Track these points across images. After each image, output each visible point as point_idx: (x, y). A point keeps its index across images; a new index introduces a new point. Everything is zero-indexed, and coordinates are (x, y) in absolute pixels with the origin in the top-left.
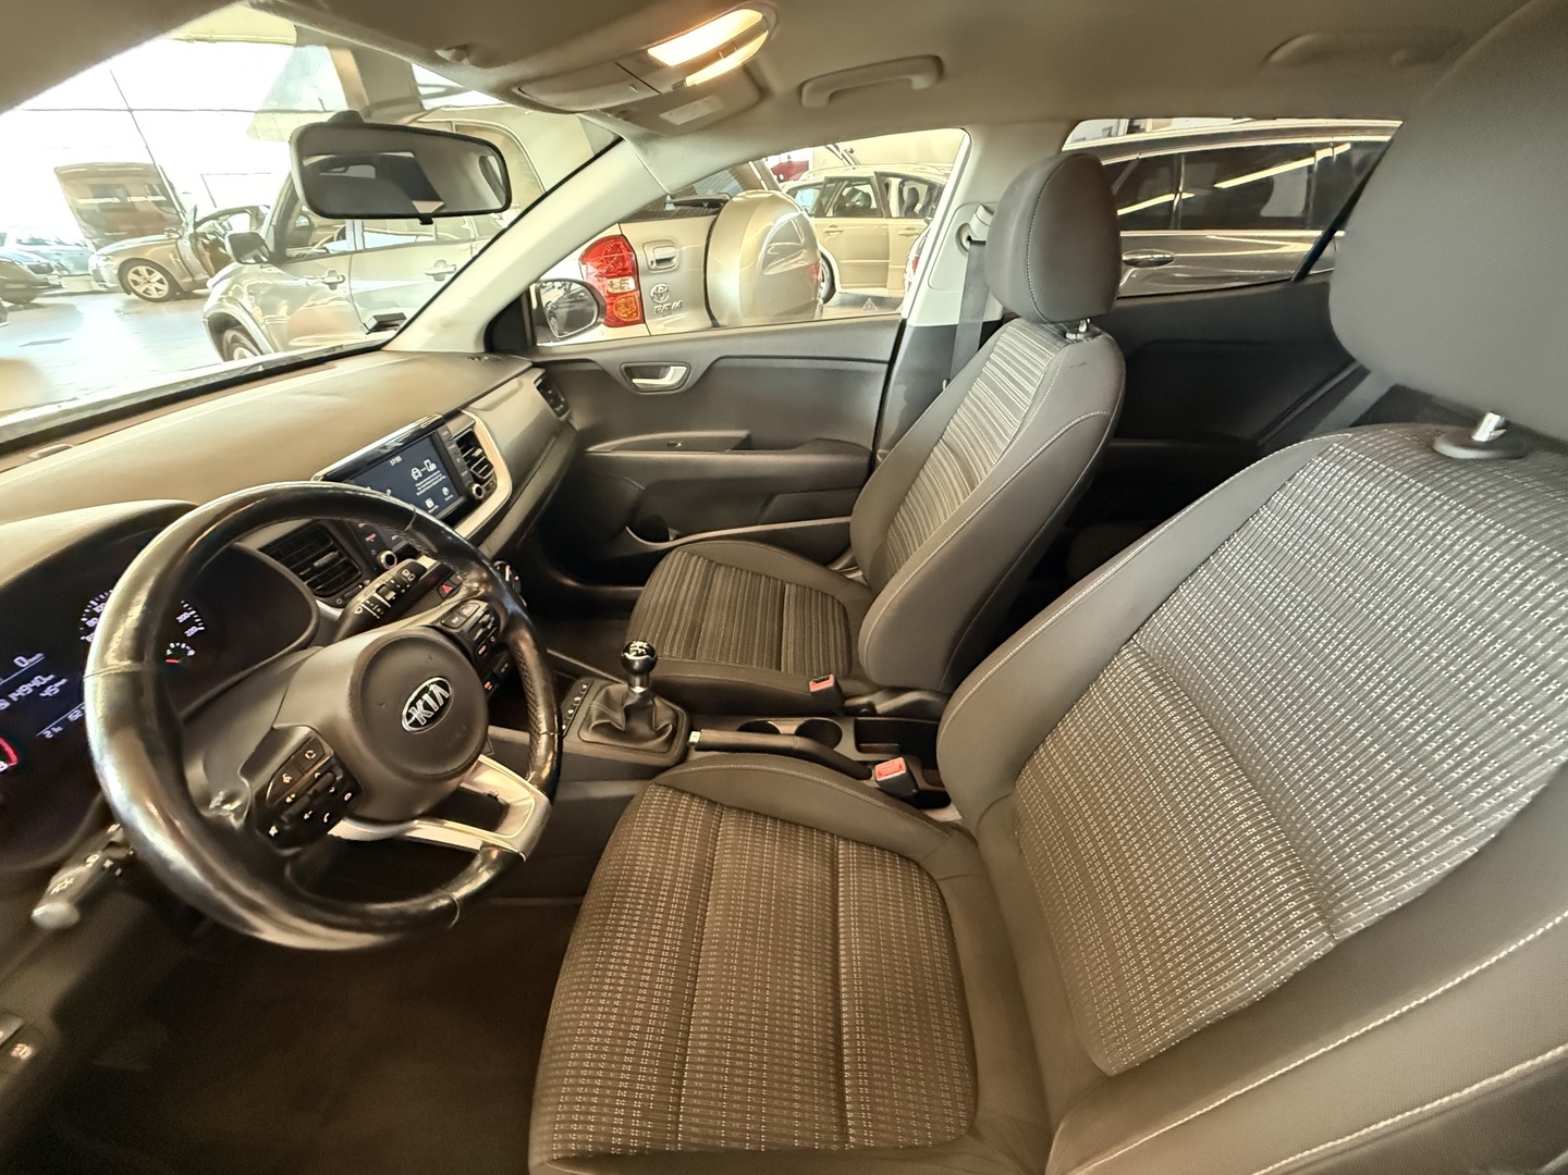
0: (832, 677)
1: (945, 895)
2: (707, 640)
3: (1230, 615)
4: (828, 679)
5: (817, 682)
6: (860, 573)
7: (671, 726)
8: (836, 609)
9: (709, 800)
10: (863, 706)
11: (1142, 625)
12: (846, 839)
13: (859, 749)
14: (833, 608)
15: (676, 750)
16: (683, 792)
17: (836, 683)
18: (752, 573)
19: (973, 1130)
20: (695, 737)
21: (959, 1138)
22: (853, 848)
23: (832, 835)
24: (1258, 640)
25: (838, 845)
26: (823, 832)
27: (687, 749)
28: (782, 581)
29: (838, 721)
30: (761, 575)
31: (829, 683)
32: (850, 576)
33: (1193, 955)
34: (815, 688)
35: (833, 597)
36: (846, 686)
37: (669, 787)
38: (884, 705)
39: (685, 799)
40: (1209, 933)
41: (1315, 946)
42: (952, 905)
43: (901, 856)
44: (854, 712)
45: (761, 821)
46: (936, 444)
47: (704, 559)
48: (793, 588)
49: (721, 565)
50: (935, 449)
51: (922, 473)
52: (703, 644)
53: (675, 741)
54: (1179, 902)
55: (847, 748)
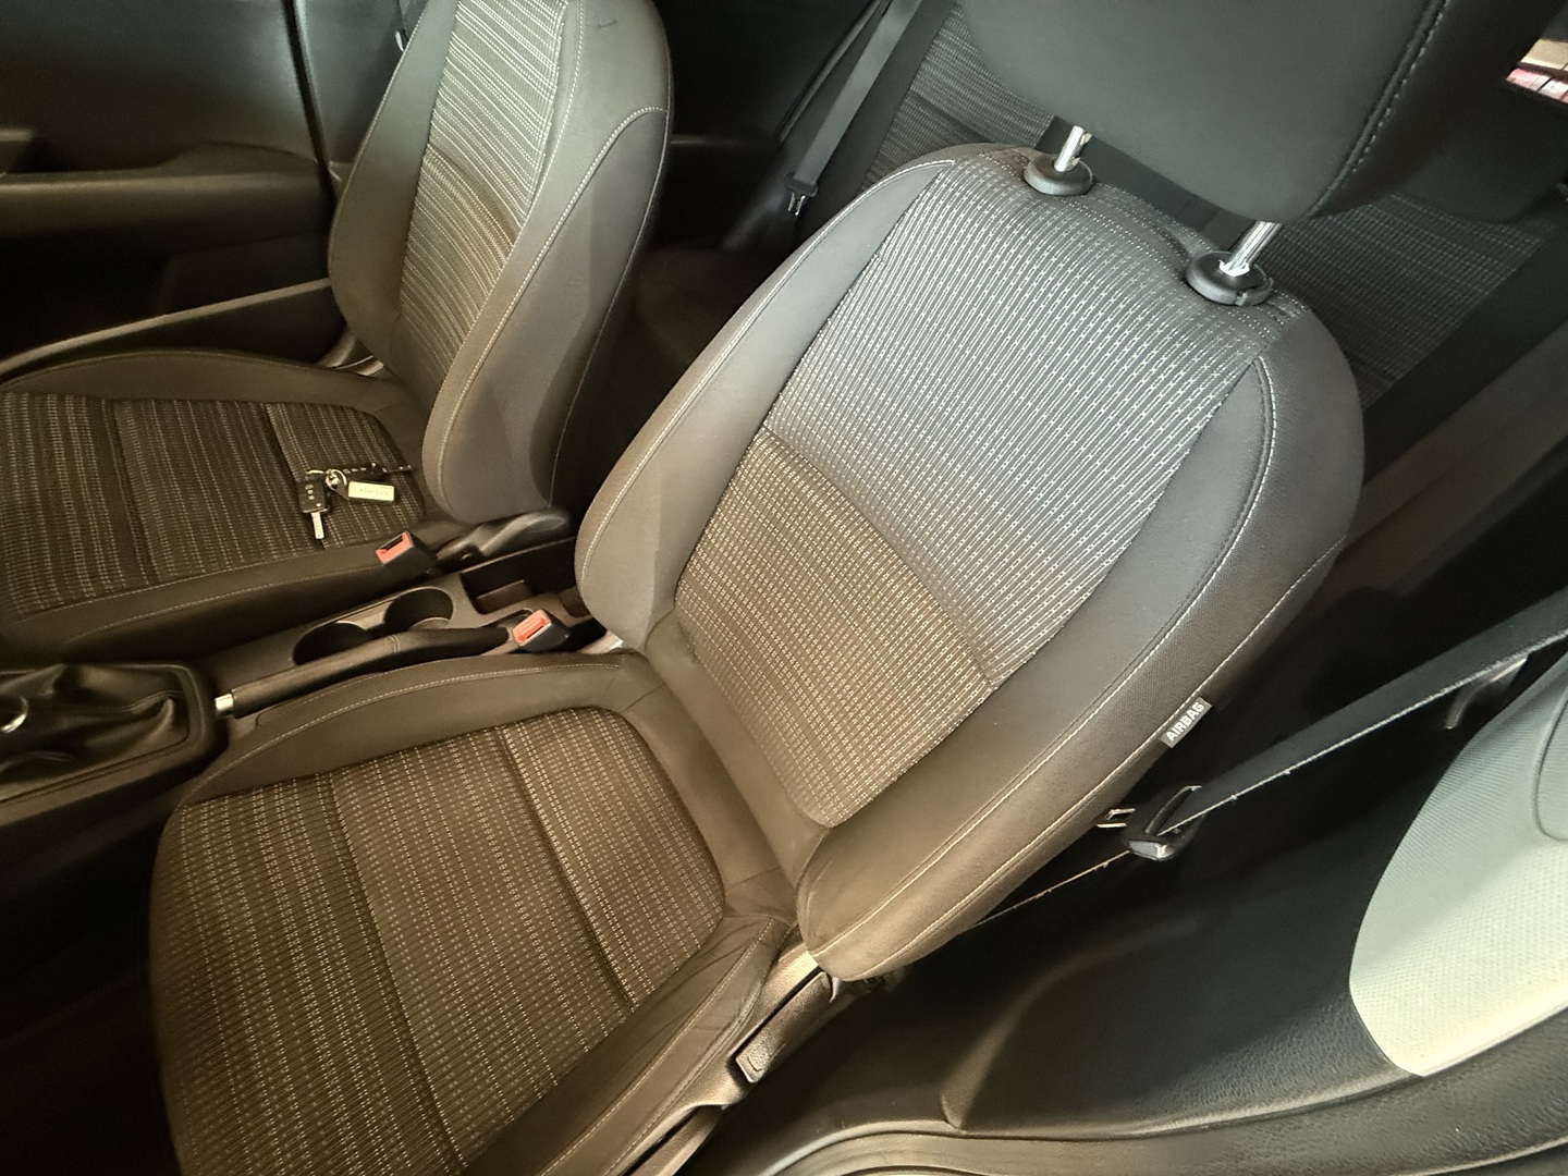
0: (405, 535)
1: (633, 723)
2: (164, 538)
3: (861, 391)
4: (400, 540)
5: (387, 548)
6: (379, 366)
7: (170, 704)
8: (366, 426)
9: (299, 779)
10: (462, 552)
11: (771, 408)
12: (509, 725)
13: (481, 609)
14: (362, 426)
15: (200, 730)
16: (247, 791)
17: (415, 540)
18: (194, 403)
19: (727, 910)
20: (224, 702)
21: (719, 924)
22: (522, 731)
23: (491, 729)
24: (892, 417)
25: (503, 735)
26: (480, 732)
27: (221, 724)
28: (257, 404)
29: (436, 585)
30: (213, 402)
31: (406, 545)
32: (367, 373)
33: (881, 721)
34: (386, 557)
35: (354, 411)
36: (429, 535)
37: (220, 797)
38: (487, 543)
39: (258, 800)
40: (891, 701)
41: (977, 694)
42: (645, 730)
43: (575, 709)
44: (453, 565)
45: (390, 764)
46: (424, 154)
47: (77, 397)
48: (282, 410)
49: (120, 401)
50: (425, 161)
51: (418, 203)
52: (158, 548)
53: (192, 718)
54: (860, 679)
55: (465, 617)
